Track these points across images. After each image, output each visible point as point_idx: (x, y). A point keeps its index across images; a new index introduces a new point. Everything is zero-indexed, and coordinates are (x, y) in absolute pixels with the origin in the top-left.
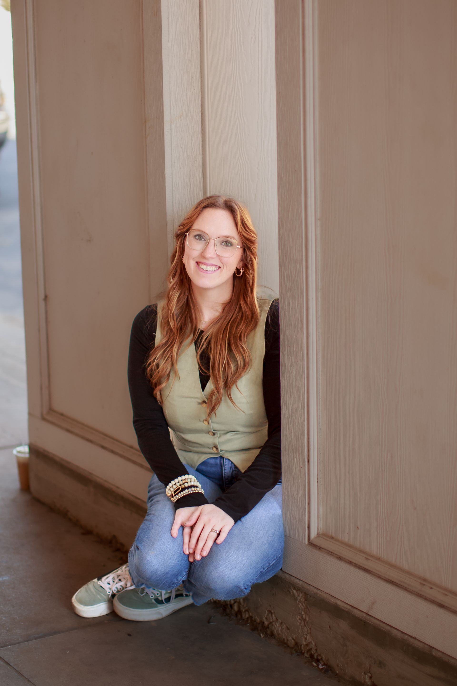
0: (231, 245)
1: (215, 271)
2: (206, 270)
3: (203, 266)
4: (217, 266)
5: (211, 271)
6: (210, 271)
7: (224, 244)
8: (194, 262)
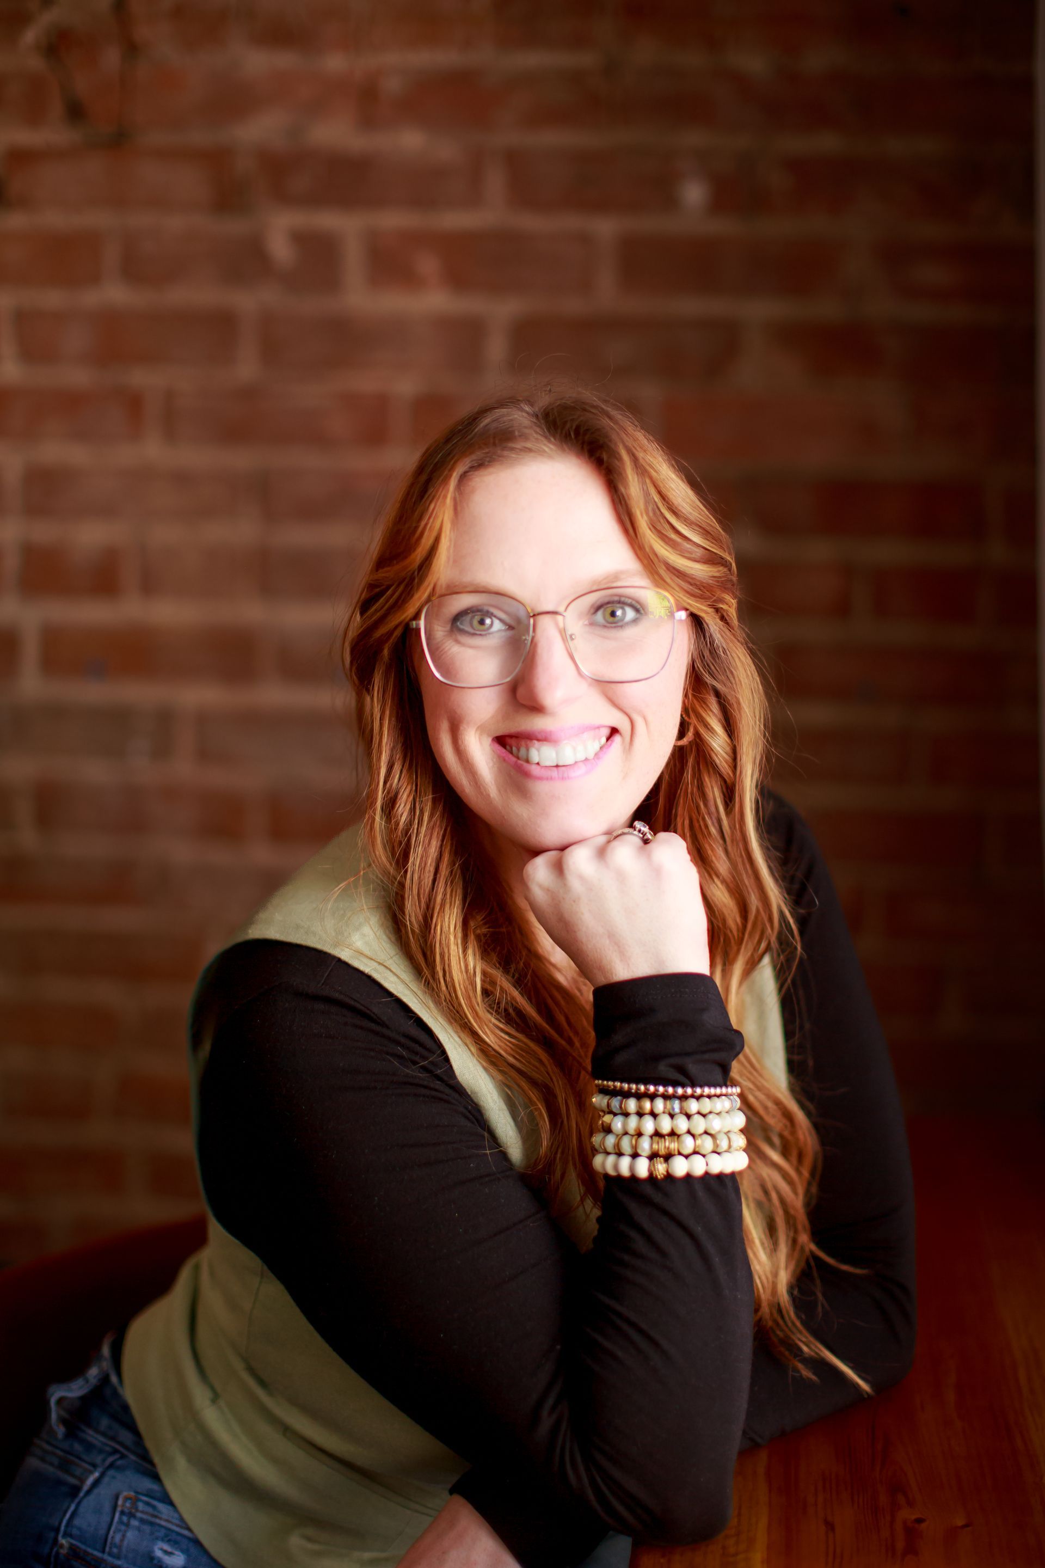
0: (637, 611)
1: (597, 755)
2: (557, 766)
3: (538, 750)
4: (599, 727)
5: (581, 765)
6: (576, 762)
7: (599, 616)
8: (487, 741)
